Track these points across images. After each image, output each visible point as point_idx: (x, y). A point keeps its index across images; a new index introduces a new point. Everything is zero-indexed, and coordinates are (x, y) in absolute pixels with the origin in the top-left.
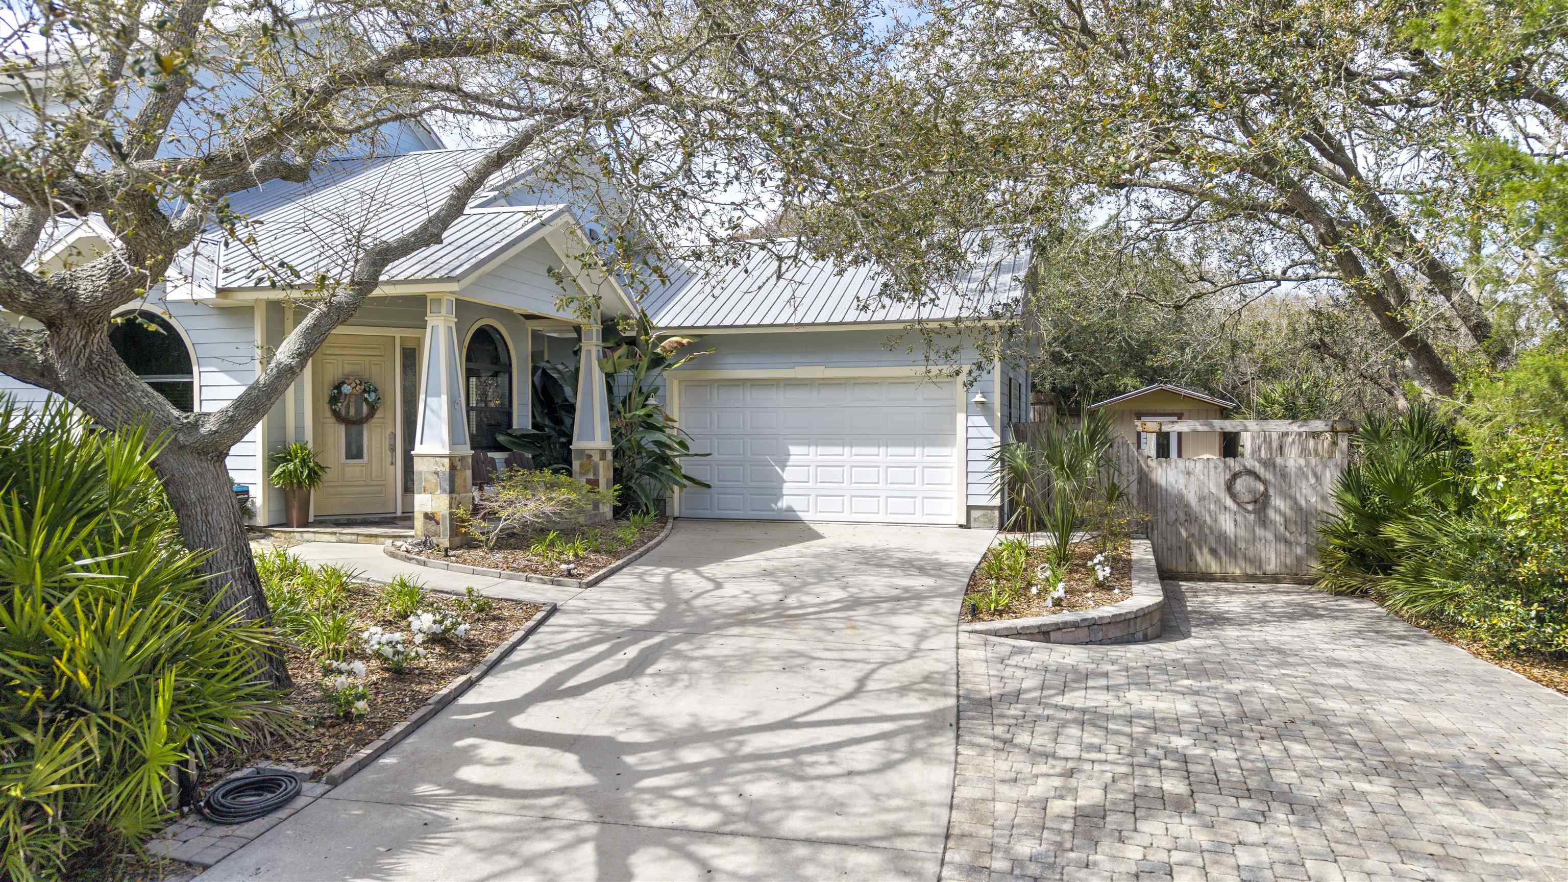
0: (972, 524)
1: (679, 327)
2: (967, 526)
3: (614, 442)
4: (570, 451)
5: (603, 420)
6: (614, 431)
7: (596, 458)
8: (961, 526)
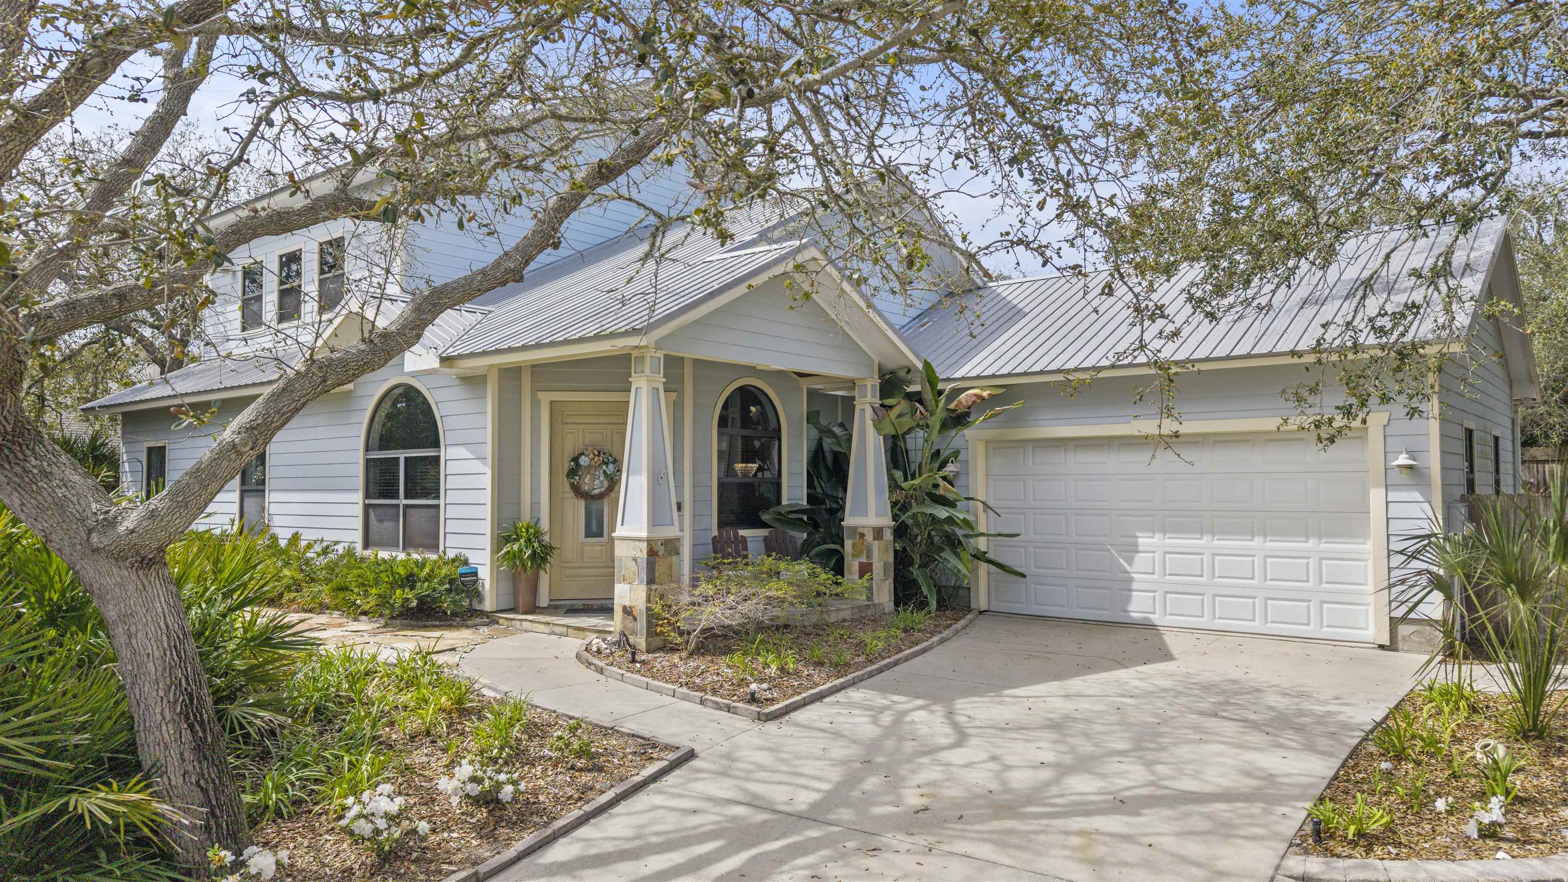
0: (1400, 645)
1: (978, 377)
2: (1392, 647)
3: (895, 518)
4: (841, 528)
5: (879, 491)
6: (894, 504)
7: (869, 537)
8: (1382, 647)
